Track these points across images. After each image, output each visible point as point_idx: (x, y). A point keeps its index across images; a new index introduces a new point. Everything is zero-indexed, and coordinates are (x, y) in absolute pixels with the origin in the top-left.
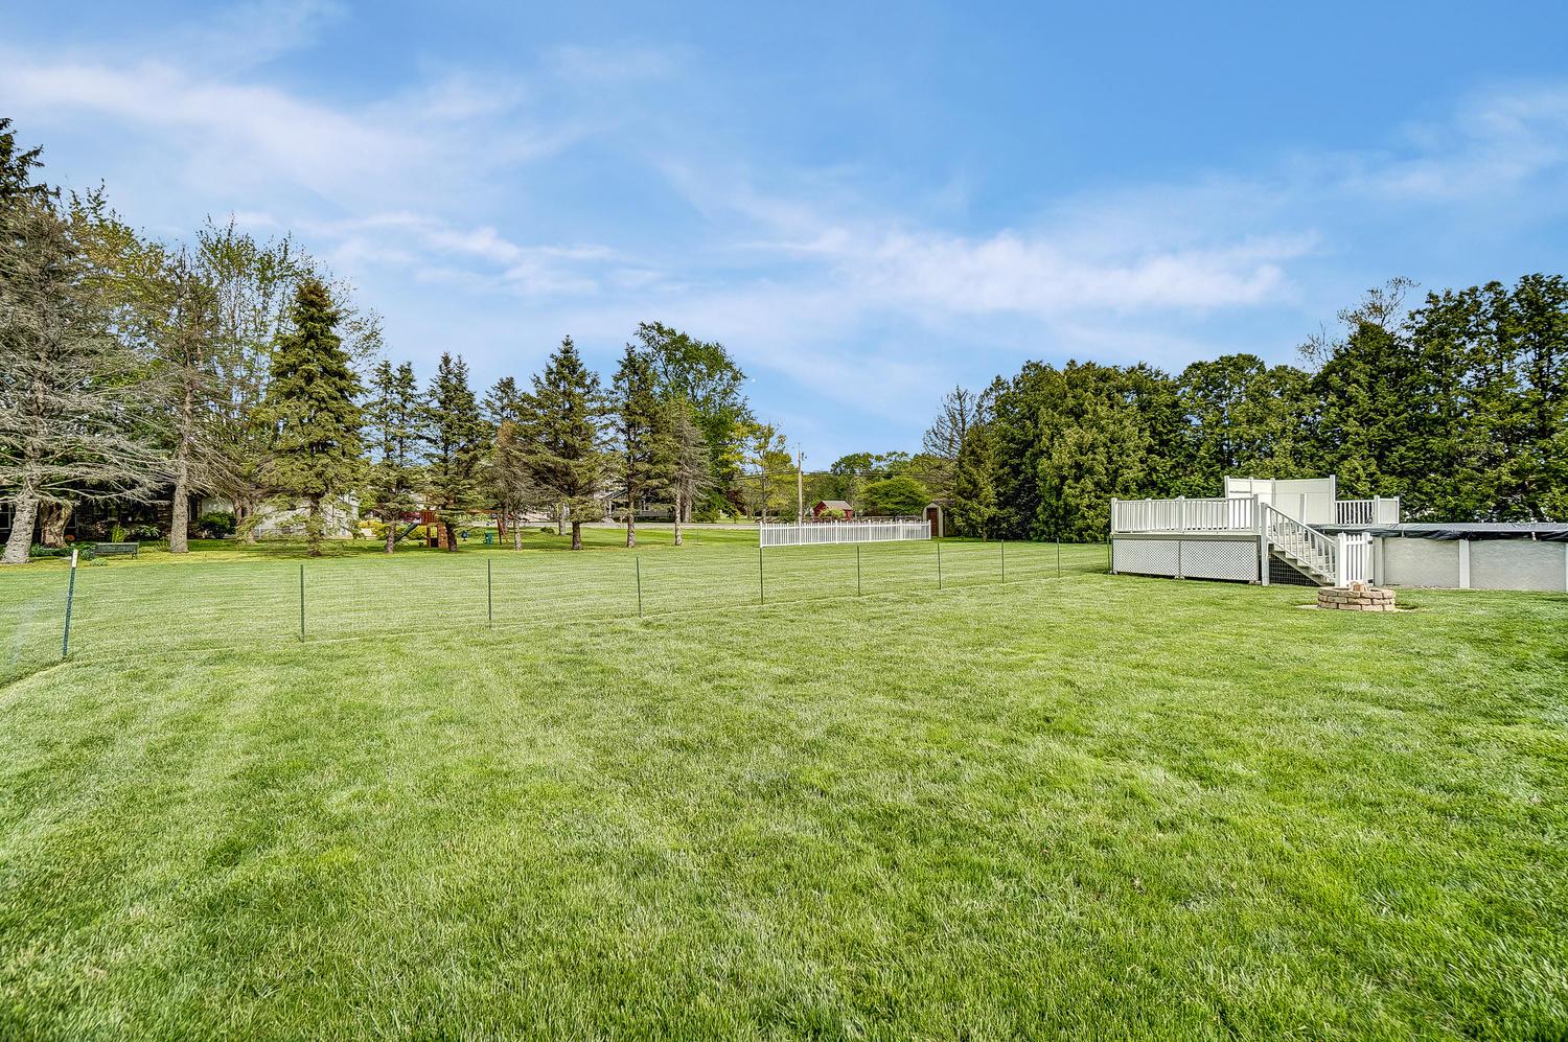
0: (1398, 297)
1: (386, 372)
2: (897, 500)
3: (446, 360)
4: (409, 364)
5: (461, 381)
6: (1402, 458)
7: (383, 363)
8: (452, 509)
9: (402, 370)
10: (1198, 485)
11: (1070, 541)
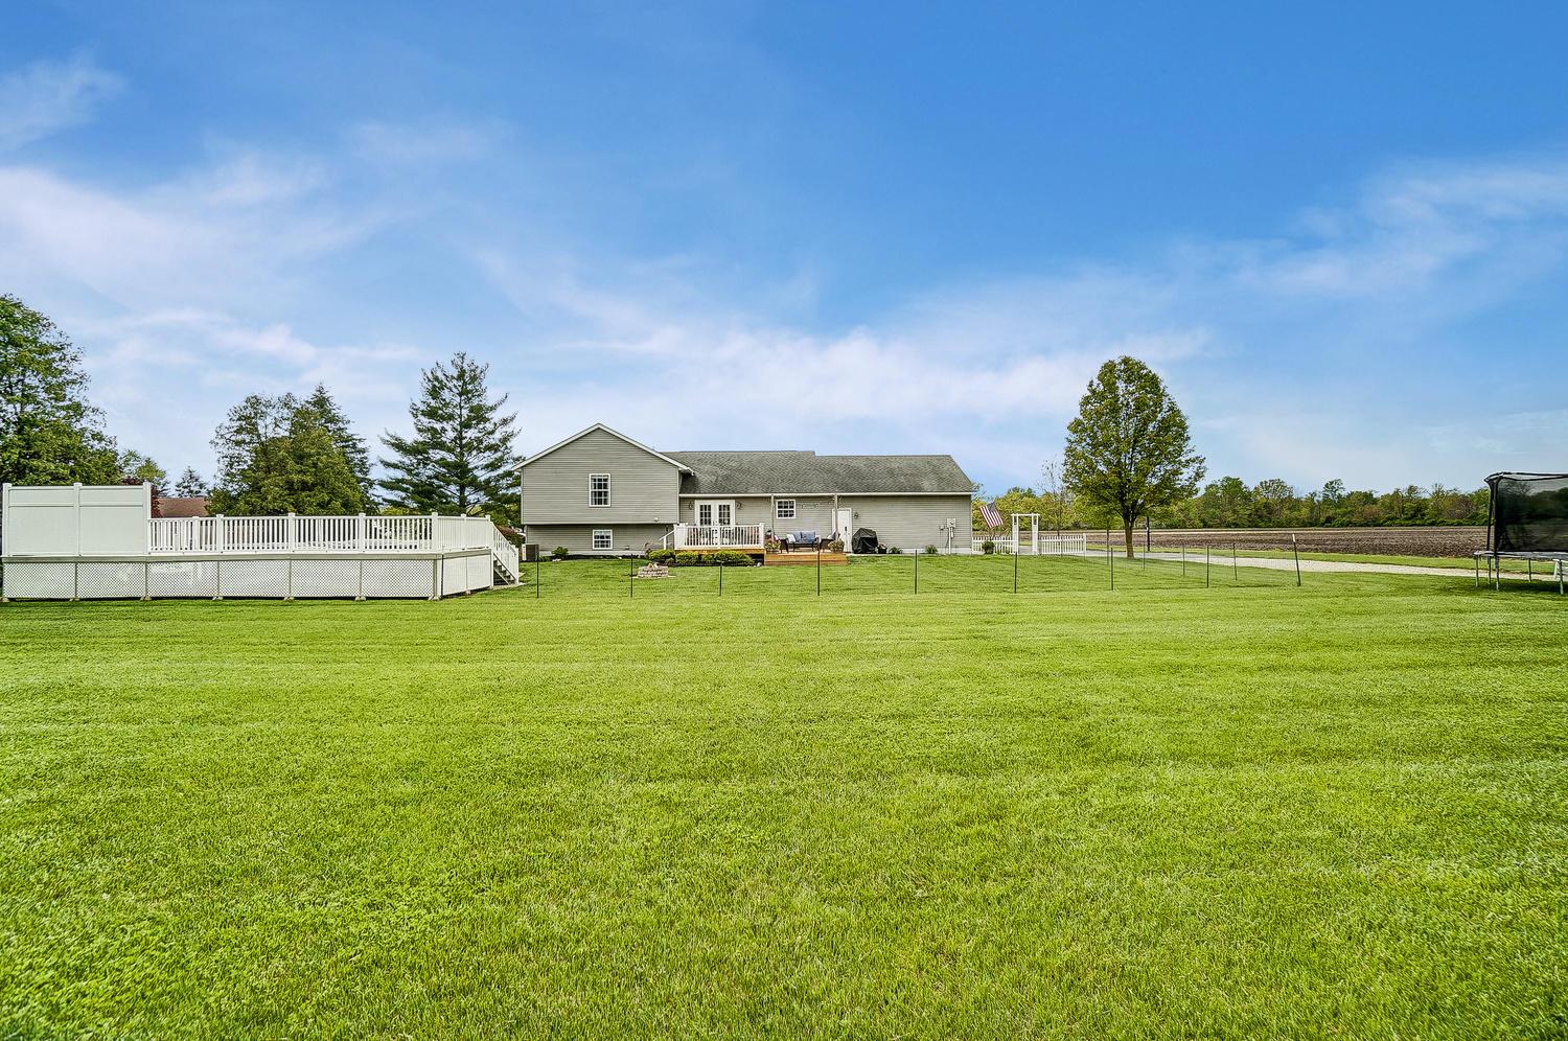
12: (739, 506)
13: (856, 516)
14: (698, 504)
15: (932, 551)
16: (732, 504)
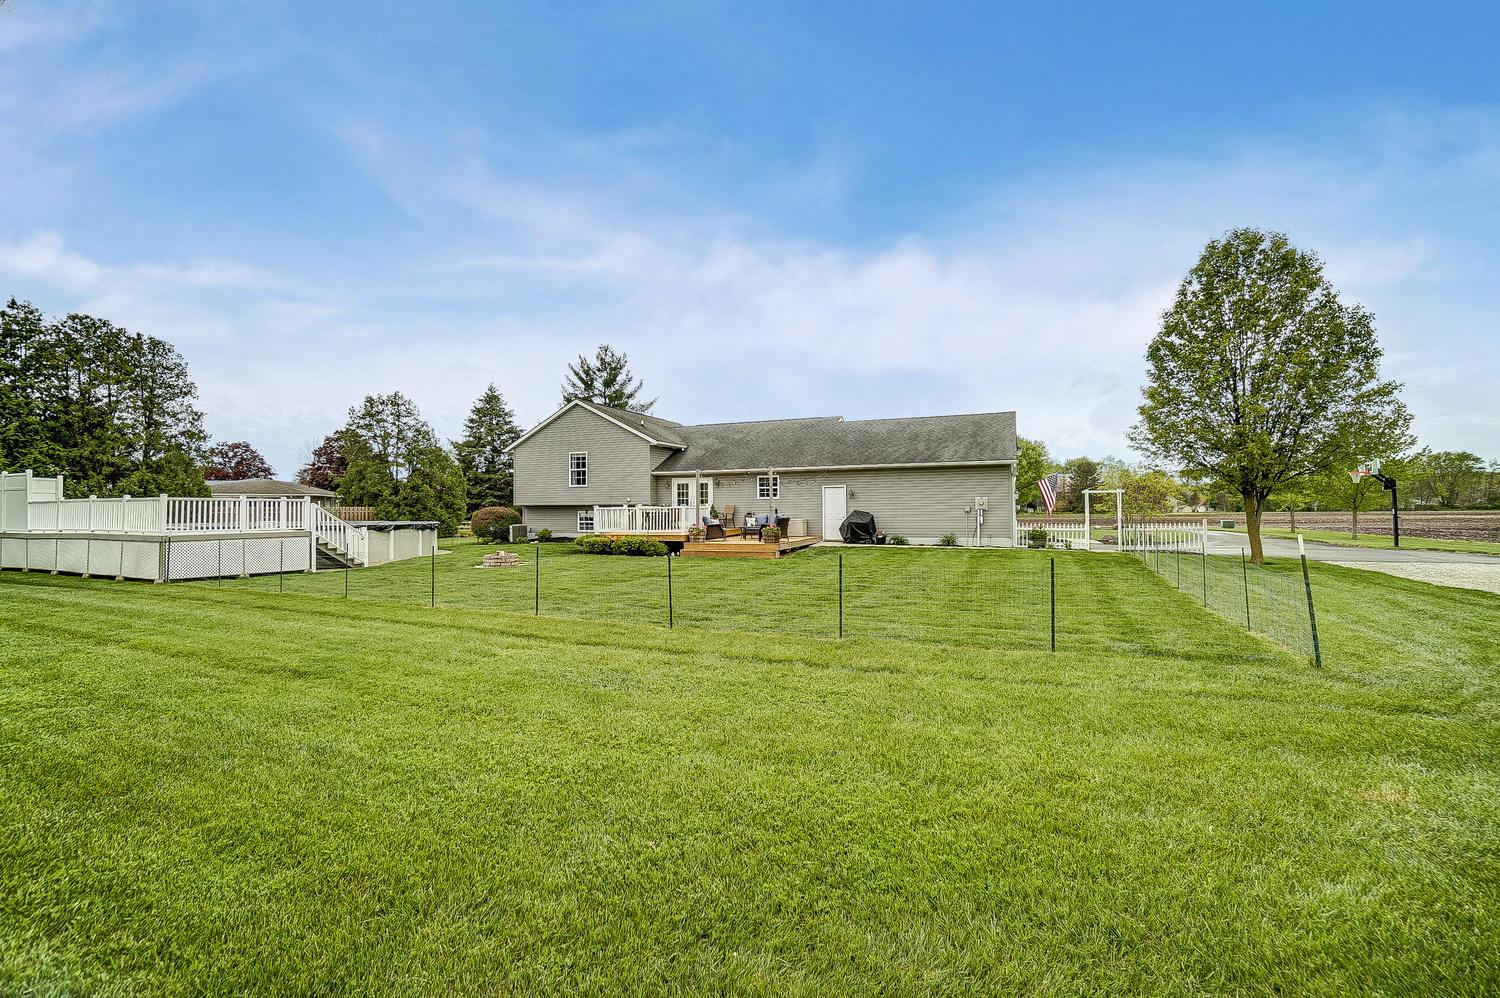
12: (717, 484)
13: (851, 495)
14: (675, 482)
15: (949, 542)
16: (710, 482)
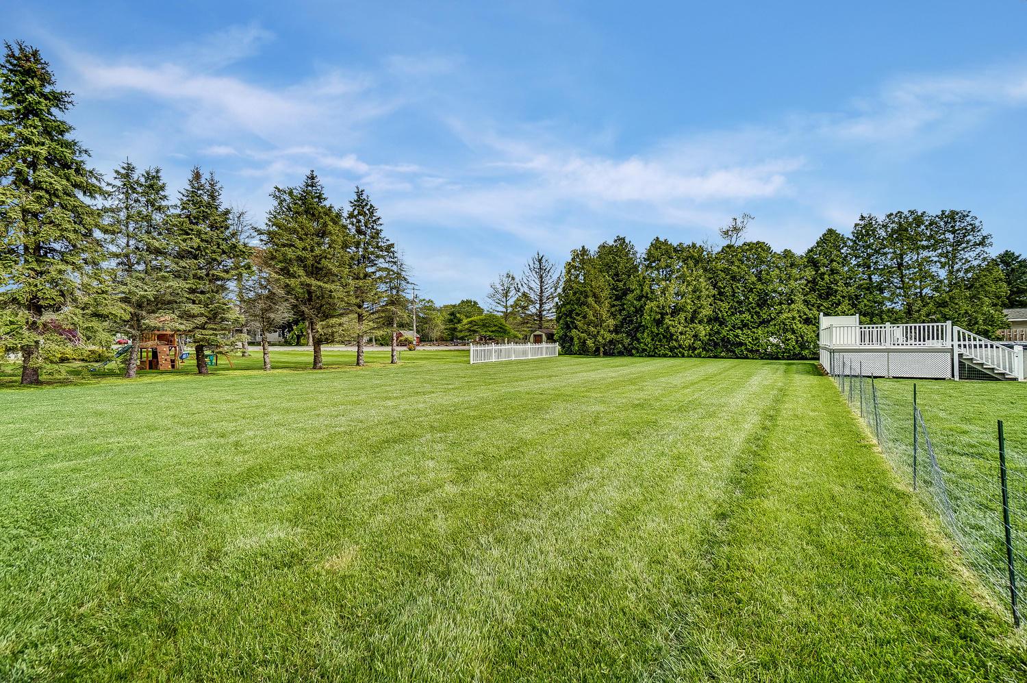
0: (745, 223)
1: (127, 176)
2: (494, 329)
3: (197, 176)
4: (157, 172)
5: (213, 197)
6: (865, 305)
7: (125, 165)
8: (212, 329)
9: (148, 176)
10: (748, 320)
11: (665, 356)
